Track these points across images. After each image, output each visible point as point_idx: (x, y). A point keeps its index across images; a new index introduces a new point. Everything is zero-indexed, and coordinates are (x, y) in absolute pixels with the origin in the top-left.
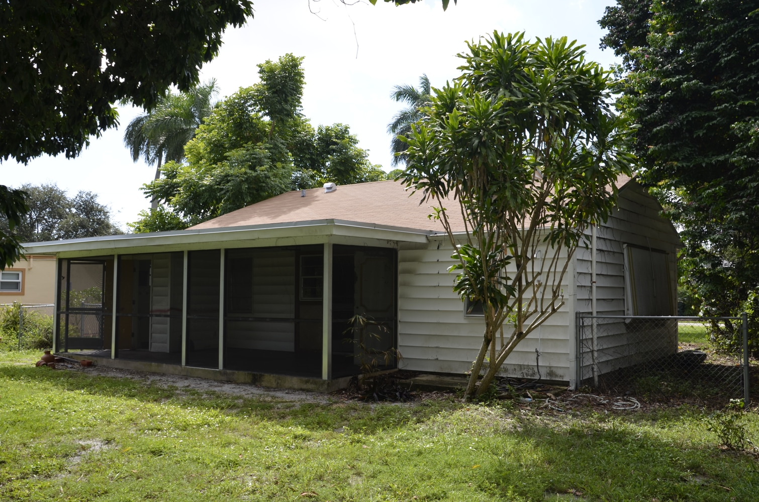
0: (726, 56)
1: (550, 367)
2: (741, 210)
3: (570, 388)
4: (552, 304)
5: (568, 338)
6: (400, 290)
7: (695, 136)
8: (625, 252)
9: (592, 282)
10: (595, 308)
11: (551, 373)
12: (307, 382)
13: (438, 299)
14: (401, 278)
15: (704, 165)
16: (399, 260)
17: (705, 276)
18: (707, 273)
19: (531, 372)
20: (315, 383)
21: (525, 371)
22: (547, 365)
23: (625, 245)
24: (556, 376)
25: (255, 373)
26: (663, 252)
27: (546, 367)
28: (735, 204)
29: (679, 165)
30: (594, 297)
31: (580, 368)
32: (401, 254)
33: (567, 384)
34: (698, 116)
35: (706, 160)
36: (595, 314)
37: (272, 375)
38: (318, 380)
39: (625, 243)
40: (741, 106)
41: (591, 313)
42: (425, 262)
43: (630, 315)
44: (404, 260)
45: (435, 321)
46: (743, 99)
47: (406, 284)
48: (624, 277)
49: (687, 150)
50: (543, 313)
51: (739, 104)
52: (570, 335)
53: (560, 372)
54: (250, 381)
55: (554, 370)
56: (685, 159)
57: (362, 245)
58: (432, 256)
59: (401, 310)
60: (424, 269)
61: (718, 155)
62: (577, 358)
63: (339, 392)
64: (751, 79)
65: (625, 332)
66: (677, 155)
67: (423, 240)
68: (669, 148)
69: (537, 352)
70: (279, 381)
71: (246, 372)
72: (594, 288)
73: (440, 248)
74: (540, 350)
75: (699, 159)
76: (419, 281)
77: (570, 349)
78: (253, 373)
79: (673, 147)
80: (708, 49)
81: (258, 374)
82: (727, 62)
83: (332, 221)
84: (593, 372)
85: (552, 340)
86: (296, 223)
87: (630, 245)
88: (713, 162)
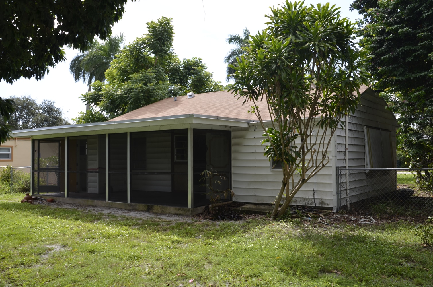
0: (426, 13)
1: (321, 199)
3: (333, 211)
4: (322, 162)
5: (332, 182)
6: (233, 155)
7: (406, 61)
8: (365, 131)
9: (346, 149)
10: (347, 164)
11: (322, 203)
12: (179, 210)
13: (255, 160)
14: (233, 148)
15: (412, 79)
16: (232, 138)
17: (413, 144)
18: (414, 142)
19: (310, 202)
20: (184, 210)
21: (307, 202)
22: (320, 198)
23: (365, 127)
24: (325, 204)
25: (149, 205)
26: (387, 130)
27: (319, 199)
28: (431, 101)
29: (397, 79)
30: (347, 158)
31: (339, 200)
32: (233, 134)
33: (331, 209)
34: (409, 49)
35: (413, 75)
36: (347, 168)
37: (159, 206)
38: (185, 208)
39: (365, 126)
41: (345, 167)
42: (248, 139)
43: (368, 168)
44: (235, 138)
45: (253, 173)
47: (236, 152)
48: (364, 145)
49: (402, 70)
50: (317, 167)
52: (333, 180)
53: (327, 202)
54: (146, 210)
55: (324, 201)
56: (401, 75)
57: (210, 129)
58: (251, 135)
59: (233, 167)
60: (247, 143)
61: (421, 72)
62: (337, 193)
63: (198, 215)
65: (365, 178)
66: (395, 73)
67: (246, 126)
68: (390, 69)
69: (314, 190)
70: (163, 209)
71: (144, 204)
72: (347, 153)
73: (256, 130)
74: (316, 190)
75: (409, 75)
76: (244, 150)
77: (333, 188)
78: (148, 204)
79: (393, 68)
80: (415, 8)
81: (151, 205)
82: (427, 16)
83: (192, 115)
84: (347, 201)
85: (322, 183)
86: (172, 117)
87: (368, 127)
88: (418, 77)
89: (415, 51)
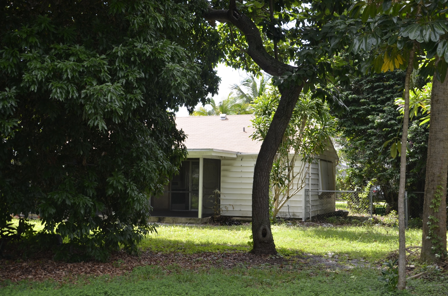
0: (366, 86)
1: (293, 212)
2: (371, 150)
3: (303, 221)
4: (301, 186)
5: (302, 200)
6: (222, 179)
7: (353, 117)
8: (319, 163)
9: (309, 177)
10: (310, 188)
11: (294, 215)
12: (190, 220)
13: (241, 183)
14: (222, 173)
15: (356, 129)
16: (221, 165)
18: (357, 174)
19: (285, 215)
20: (195, 220)
21: (282, 214)
22: (292, 211)
23: (319, 160)
24: (296, 216)
26: (330, 162)
27: (292, 212)
28: (368, 147)
29: (347, 129)
30: (310, 183)
31: (307, 213)
32: (222, 162)
33: (301, 219)
34: (354, 109)
35: (357, 127)
36: (310, 190)
37: (170, 217)
38: (196, 218)
39: (319, 159)
40: (371, 107)
41: (309, 190)
42: (235, 166)
43: (321, 191)
44: (224, 165)
45: (240, 193)
46: (372, 104)
47: (224, 176)
48: (318, 174)
49: (349, 123)
50: (298, 189)
51: (370, 106)
52: (303, 199)
53: (298, 214)
55: (295, 213)
56: (349, 126)
58: (238, 163)
59: (222, 188)
60: (234, 169)
61: (362, 125)
62: (305, 208)
63: (206, 223)
64: (375, 97)
65: (318, 199)
66: (345, 124)
67: (235, 156)
68: (343, 121)
69: (288, 206)
70: (174, 220)
72: (310, 179)
73: (243, 160)
74: (290, 205)
75: (354, 127)
76: (231, 175)
77: (303, 205)
78: (159, 217)
79: (344, 121)
80: (358, 81)
81: (162, 217)
82: (366, 88)
83: (212, 149)
84: (309, 215)
85: (294, 201)
86: (193, 149)
87: (321, 160)
88: (360, 129)
89: (358, 111)
